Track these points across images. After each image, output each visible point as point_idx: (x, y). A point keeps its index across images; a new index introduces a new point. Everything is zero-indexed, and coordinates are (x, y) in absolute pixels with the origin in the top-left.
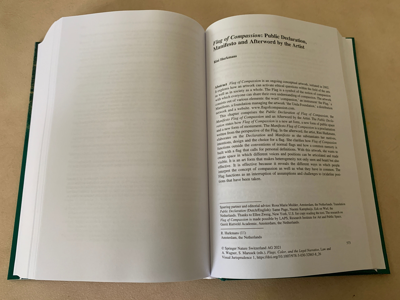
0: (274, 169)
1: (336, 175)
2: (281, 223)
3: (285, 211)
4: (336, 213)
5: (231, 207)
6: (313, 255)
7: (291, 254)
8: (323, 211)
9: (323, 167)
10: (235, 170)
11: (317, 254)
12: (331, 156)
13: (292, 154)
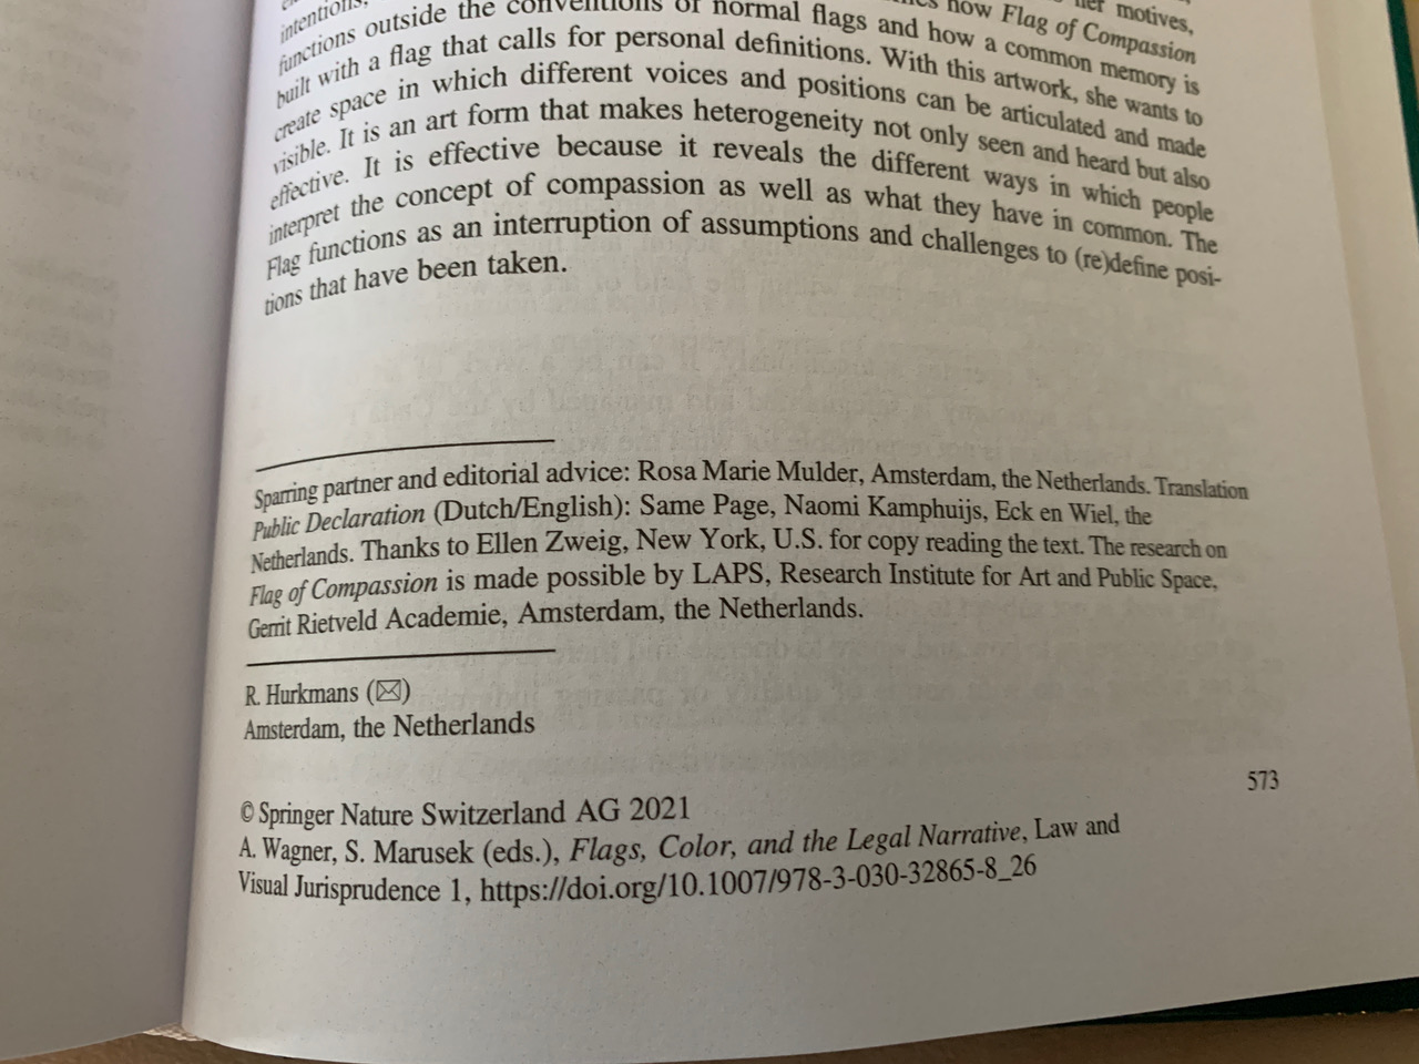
0: (680, 186)
1: (1185, 275)
2: (700, 612)
3: (748, 515)
4: (1174, 551)
5: (320, 494)
6: (967, 873)
7: (769, 862)
8: (1068, 529)
9: (1080, 209)
10: (373, 206)
11: (1005, 867)
12: (1153, 142)
13: (831, 87)
